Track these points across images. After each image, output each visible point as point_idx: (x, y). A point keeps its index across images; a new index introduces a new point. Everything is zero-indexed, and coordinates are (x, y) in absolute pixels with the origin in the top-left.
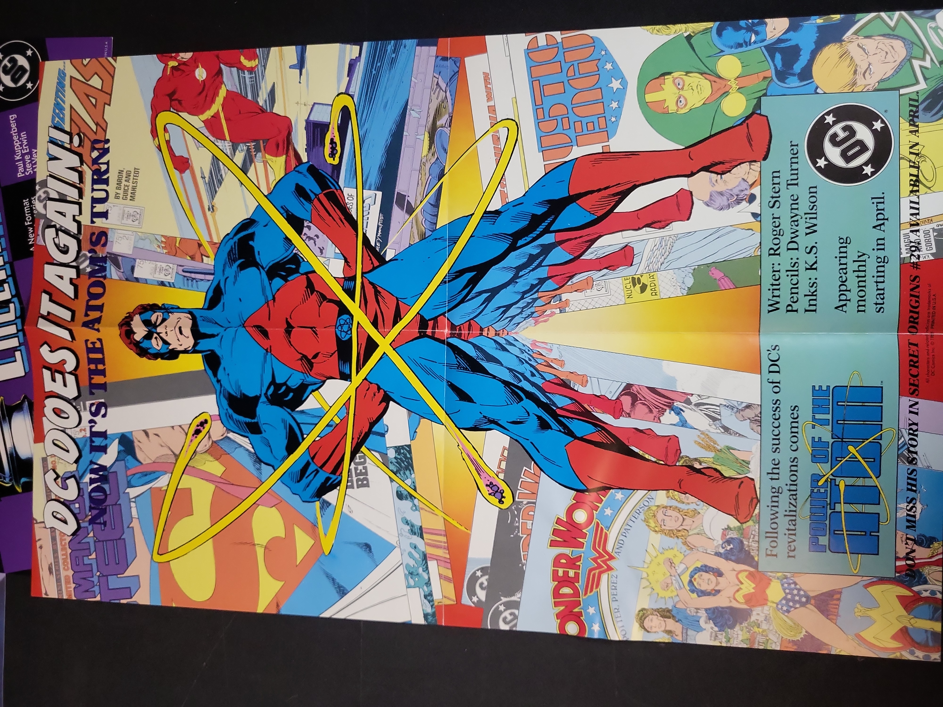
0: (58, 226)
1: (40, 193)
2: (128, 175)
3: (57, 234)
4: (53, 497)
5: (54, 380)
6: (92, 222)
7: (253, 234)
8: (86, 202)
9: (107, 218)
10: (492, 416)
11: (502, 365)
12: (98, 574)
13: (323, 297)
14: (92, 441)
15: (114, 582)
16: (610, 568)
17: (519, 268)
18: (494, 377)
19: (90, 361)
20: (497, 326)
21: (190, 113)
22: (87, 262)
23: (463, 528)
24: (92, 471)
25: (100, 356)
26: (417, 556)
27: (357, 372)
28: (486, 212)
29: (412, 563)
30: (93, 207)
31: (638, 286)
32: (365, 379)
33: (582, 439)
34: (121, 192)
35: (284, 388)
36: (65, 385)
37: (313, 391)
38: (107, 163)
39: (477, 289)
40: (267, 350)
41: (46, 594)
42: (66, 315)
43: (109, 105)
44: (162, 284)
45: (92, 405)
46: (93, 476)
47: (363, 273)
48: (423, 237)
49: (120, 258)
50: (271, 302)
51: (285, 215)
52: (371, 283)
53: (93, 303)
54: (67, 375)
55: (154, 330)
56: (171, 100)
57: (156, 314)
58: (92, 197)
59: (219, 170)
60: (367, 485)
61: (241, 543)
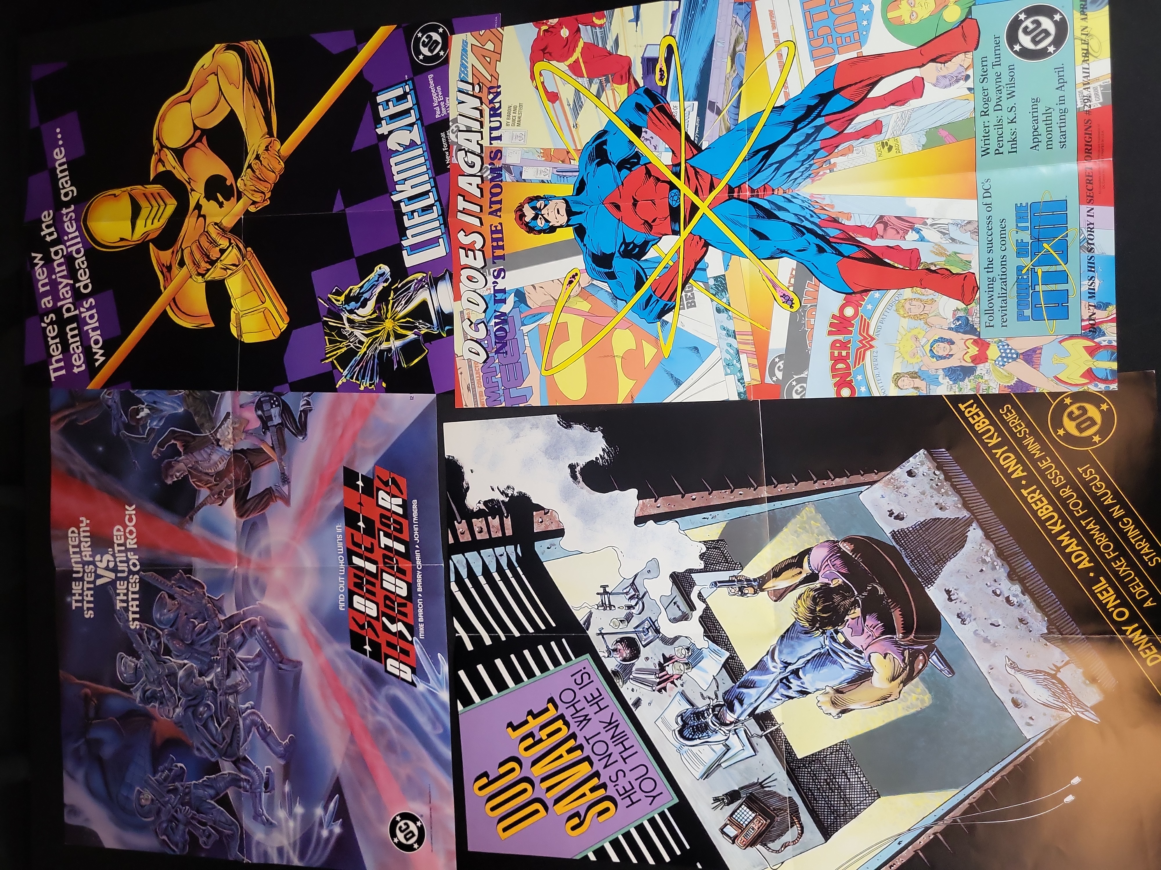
0: (466, 149)
1: (453, 127)
2: (515, 109)
3: (466, 155)
4: (469, 338)
5: (467, 256)
6: (491, 144)
7: (606, 140)
8: (486, 131)
9: (501, 140)
10: (783, 248)
11: (789, 212)
12: (503, 388)
13: (658, 180)
14: (495, 296)
15: (514, 392)
16: (872, 347)
17: (799, 144)
18: (784, 221)
19: (493, 240)
20: (785, 187)
21: (558, 61)
22: (489, 171)
23: (764, 328)
24: (496, 317)
25: (500, 236)
26: (732, 351)
27: (684, 229)
28: (774, 108)
29: (728, 357)
30: (491, 134)
31: (886, 148)
32: (691, 233)
33: (848, 257)
34: (511, 121)
35: (632, 245)
36: (475, 259)
37: (653, 245)
38: (500, 102)
39: (770, 161)
40: (619, 220)
41: (466, 405)
42: (477, 209)
43: (500, 61)
44: (543, 182)
45: (495, 271)
46: (497, 321)
47: (686, 160)
48: (729, 130)
49: (511, 167)
50: (621, 187)
51: (628, 125)
52: (691, 166)
53: (493, 199)
54: (476, 251)
55: (539, 213)
56: (544, 53)
57: (539, 202)
58: (490, 127)
59: (580, 98)
60: (695, 306)
61: (605, 356)
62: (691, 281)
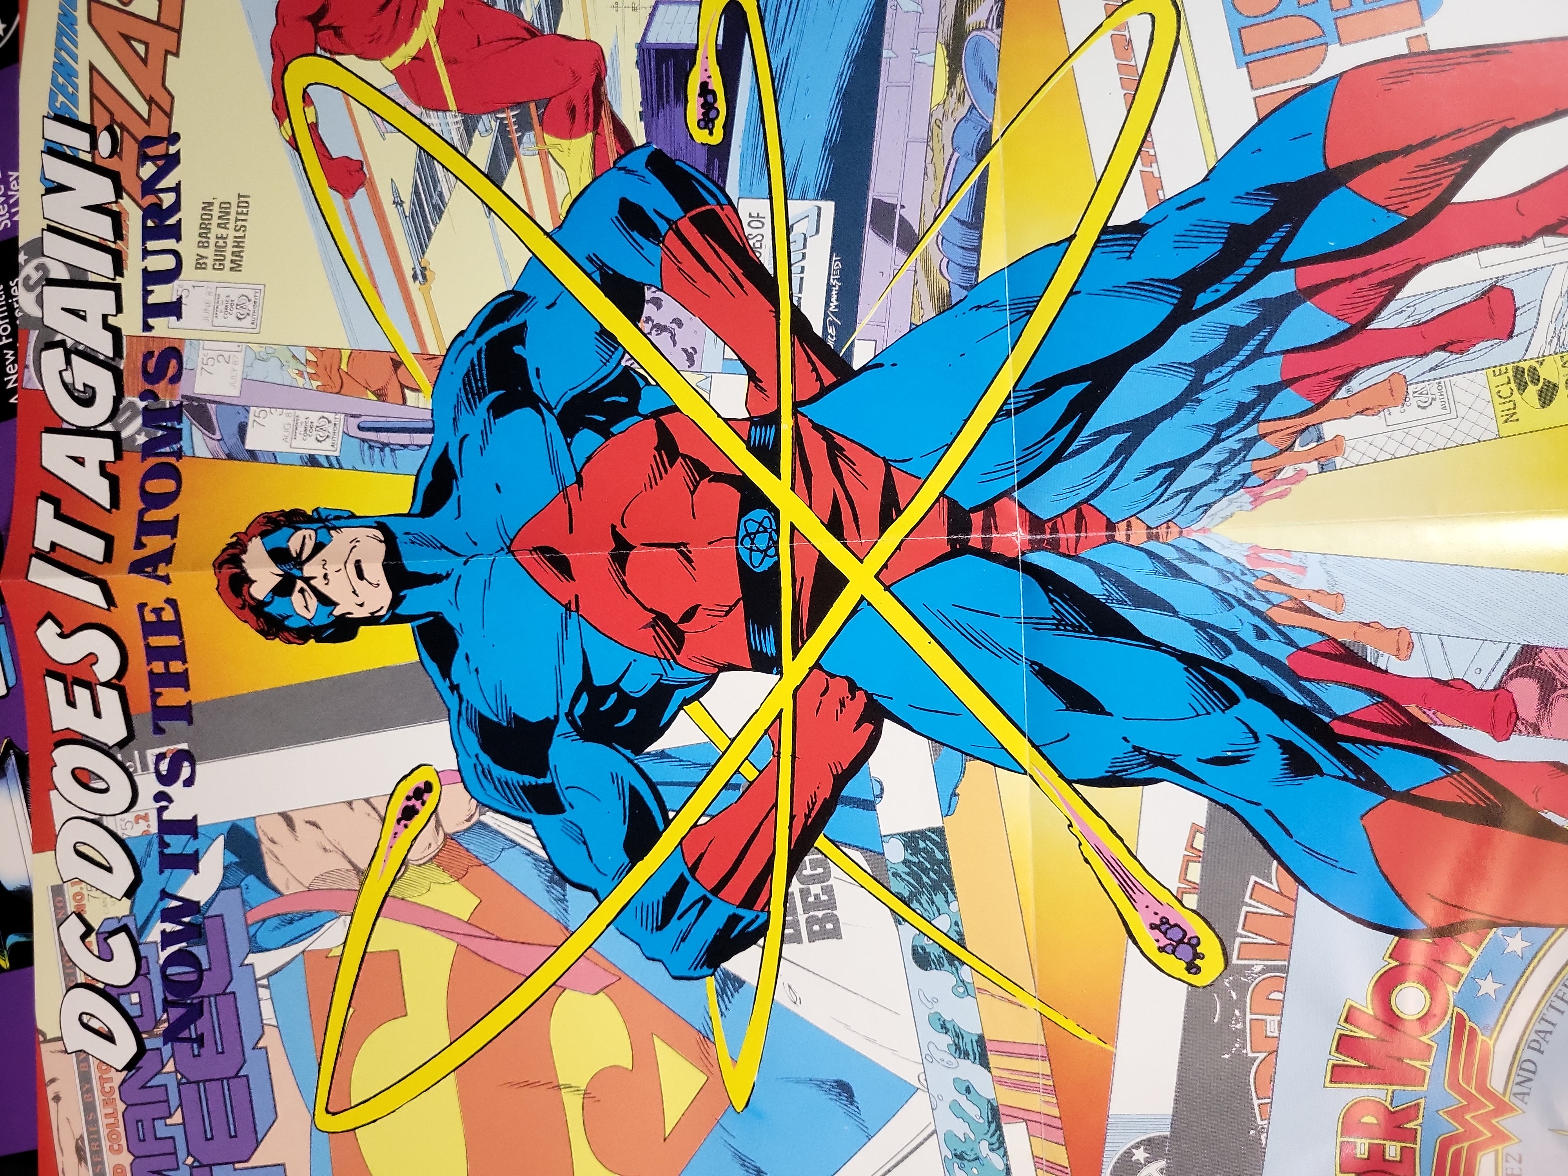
0: (69, 343)
1: (29, 270)
2: (224, 214)
3: (68, 362)
4: (81, 979)
5: (71, 702)
6: (147, 327)
7: (523, 326)
8: (131, 283)
9: (179, 316)
10: (1156, 747)
11: (1175, 614)
12: (190, 1160)
13: (700, 470)
14: (163, 844)
16: (1500, 1137)
17: (1204, 365)
18: (1157, 646)
19: (153, 653)
20: (1153, 516)
21: (363, 55)
22: (139, 421)
23: (1093, 1039)
24: (168, 915)
25: (173, 641)
26: (973, 1111)
27: (796, 650)
28: (1105, 230)
29: (961, 1129)
30: (146, 293)
31: (1532, 391)
32: (817, 666)
33: (1407, 797)
34: (209, 253)
35: (613, 697)
36: (97, 714)
37: (687, 702)
38: (177, 189)
39: (1097, 422)
40: (567, 607)
42: (93, 548)
43: (176, 54)
44: (312, 461)
45: (160, 757)
46: (170, 927)
47: (796, 406)
48: (945, 306)
49: (211, 408)
50: (573, 491)
51: (597, 276)
52: (817, 427)
53: (153, 515)
54: (99, 688)
55: (296, 572)
56: (317, 30)
57: (300, 534)
58: (145, 271)
59: (436, 183)
60: (836, 934)
61: (526, 1084)
62: (821, 842)
